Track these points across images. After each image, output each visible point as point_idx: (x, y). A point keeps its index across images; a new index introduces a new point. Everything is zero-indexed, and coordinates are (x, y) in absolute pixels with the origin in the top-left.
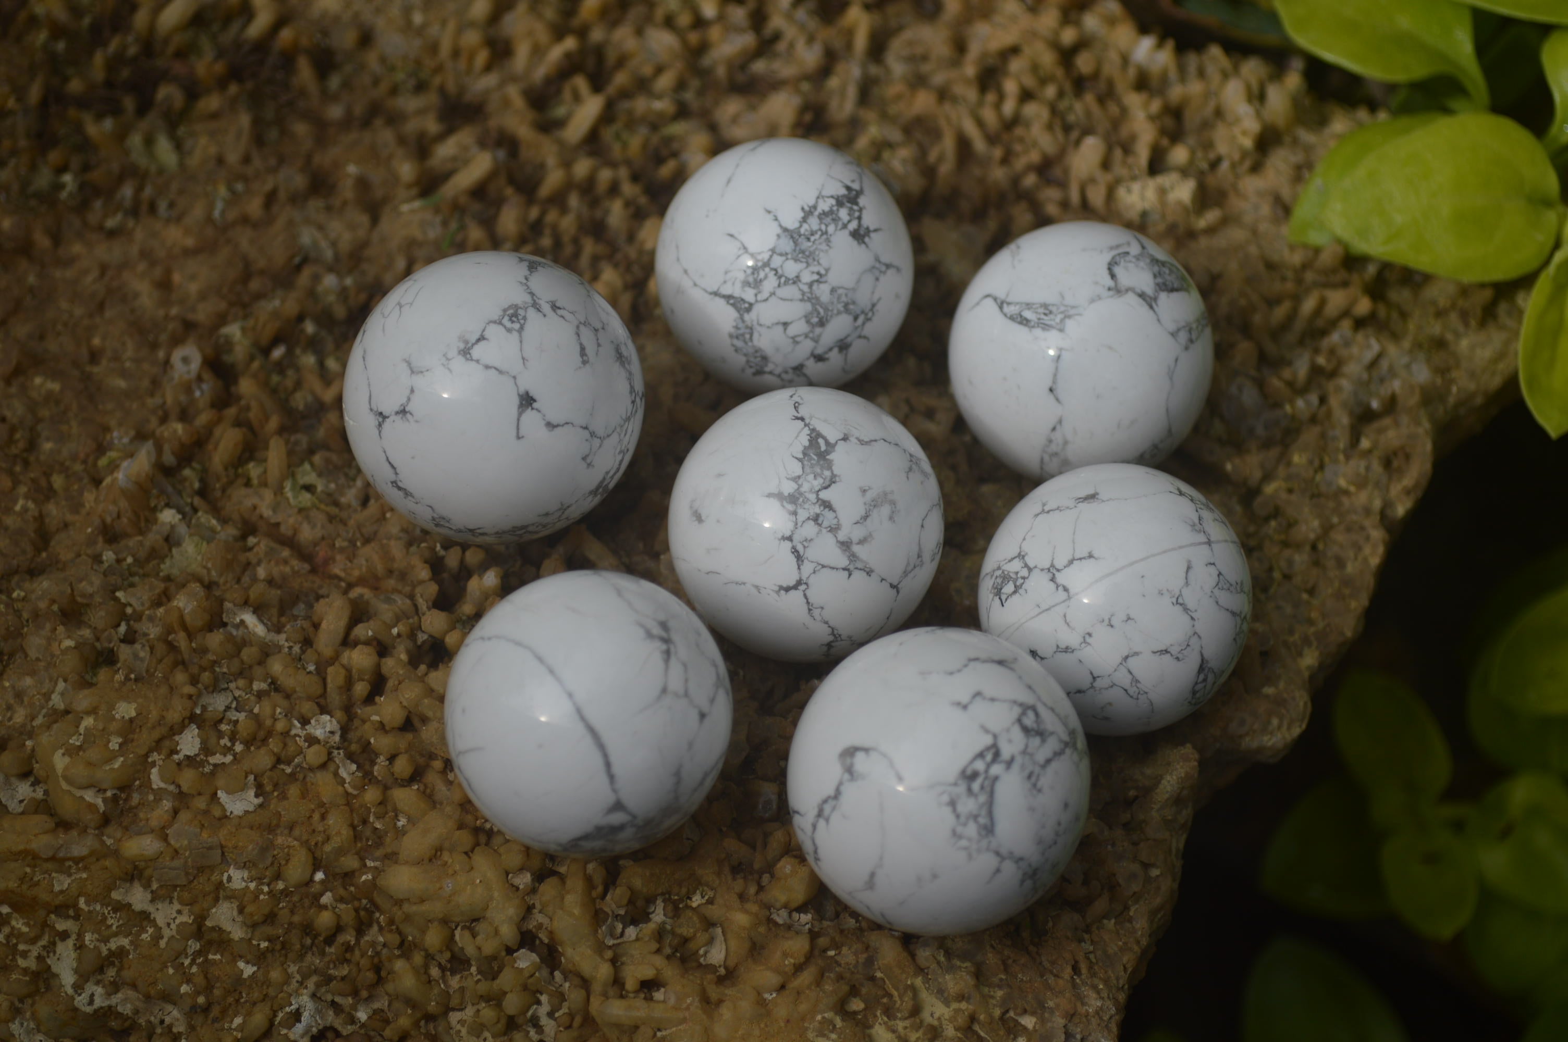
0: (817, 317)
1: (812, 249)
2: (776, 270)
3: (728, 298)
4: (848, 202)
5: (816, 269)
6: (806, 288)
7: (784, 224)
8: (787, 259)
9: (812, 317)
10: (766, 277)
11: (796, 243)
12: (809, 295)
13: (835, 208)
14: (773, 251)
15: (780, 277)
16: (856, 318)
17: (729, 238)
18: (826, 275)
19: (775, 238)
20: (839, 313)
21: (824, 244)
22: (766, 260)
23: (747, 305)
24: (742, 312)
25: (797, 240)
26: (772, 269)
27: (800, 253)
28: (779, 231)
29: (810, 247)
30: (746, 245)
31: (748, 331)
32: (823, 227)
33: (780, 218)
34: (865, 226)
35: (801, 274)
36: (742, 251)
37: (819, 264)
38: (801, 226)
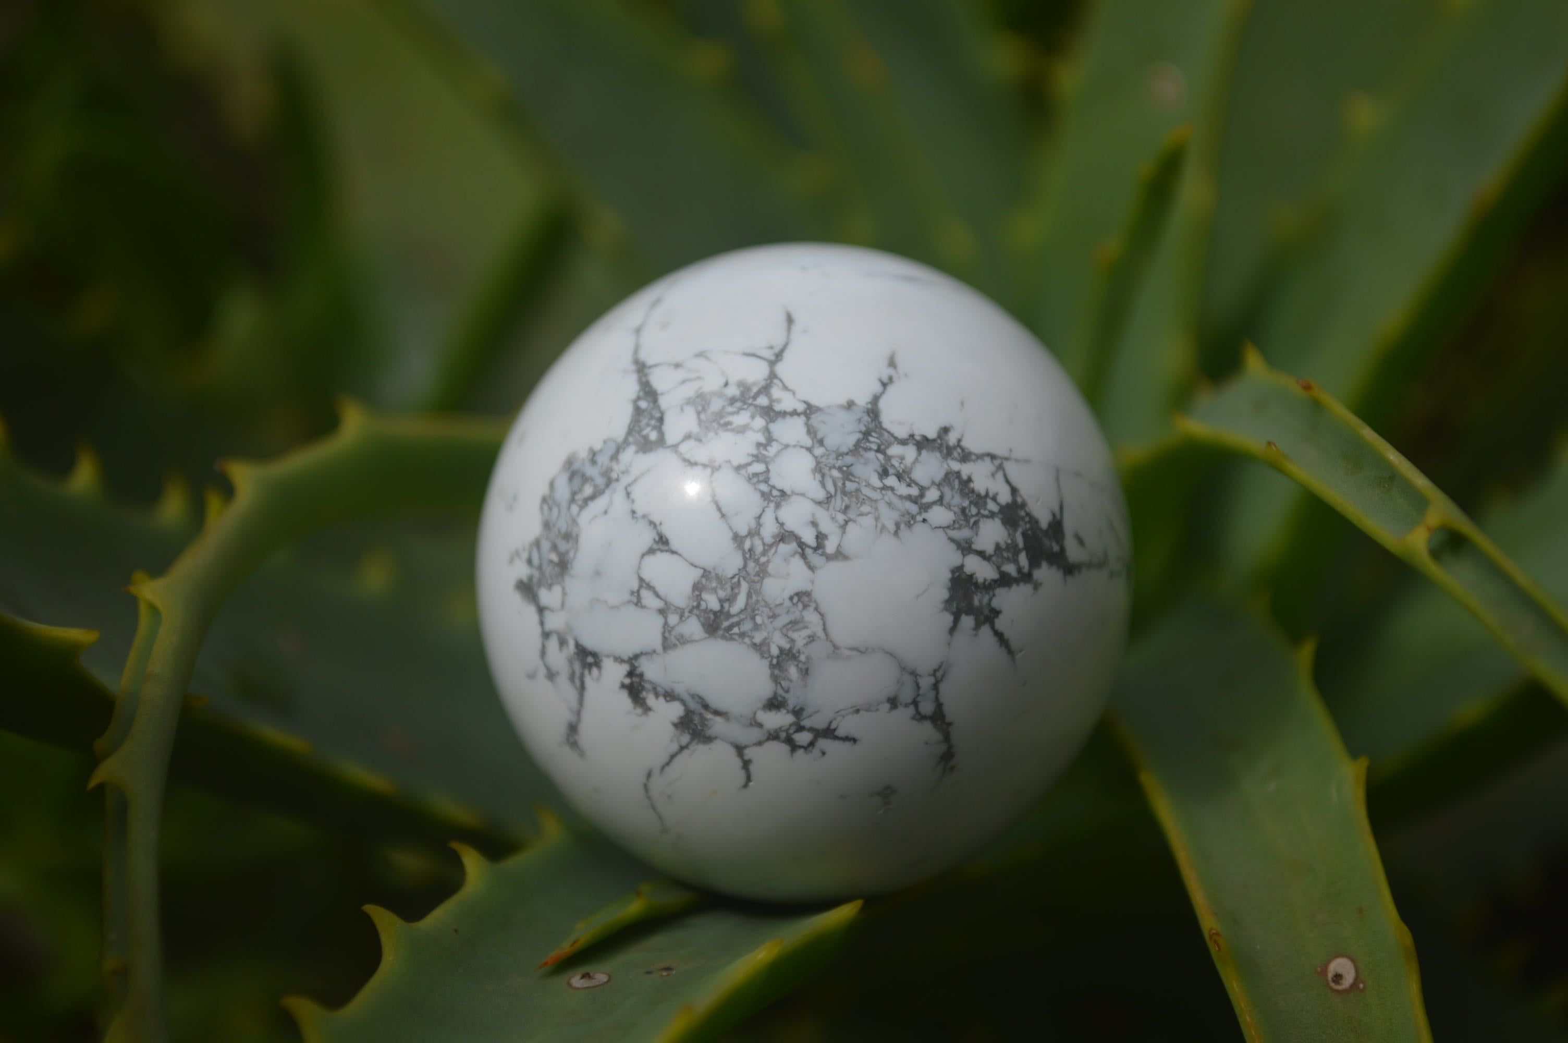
0: (721, 601)
1: (866, 491)
2: (770, 440)
3: (649, 392)
4: (1024, 535)
5: (826, 526)
6: (769, 530)
7: (883, 404)
8: (809, 450)
9: (714, 590)
10: (742, 430)
11: (857, 449)
12: (759, 548)
13: (992, 506)
14: (810, 411)
15: (757, 458)
16: (774, 704)
17: (782, 318)
18: (829, 558)
19: (843, 401)
20: (760, 648)
21: (895, 515)
22: (778, 407)
23: (653, 436)
24: (631, 439)
25: (868, 449)
26: (767, 431)
27: (840, 469)
28: (863, 400)
29: (868, 485)
30: (787, 355)
31: (600, 481)
32: (932, 495)
33: (891, 389)
34: (995, 603)
35: (794, 498)
36: (769, 355)
37: (844, 527)
38: (903, 442)
